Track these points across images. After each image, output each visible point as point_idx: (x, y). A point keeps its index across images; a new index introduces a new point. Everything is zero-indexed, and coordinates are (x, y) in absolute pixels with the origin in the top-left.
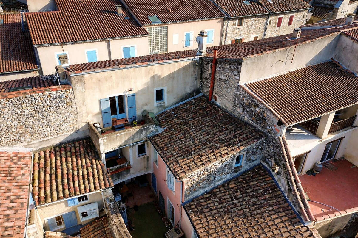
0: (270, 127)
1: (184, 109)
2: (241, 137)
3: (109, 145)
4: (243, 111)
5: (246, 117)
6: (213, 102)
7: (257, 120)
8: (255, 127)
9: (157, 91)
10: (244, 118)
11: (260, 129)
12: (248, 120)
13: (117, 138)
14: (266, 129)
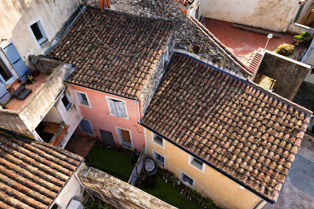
0: (175, 12)
1: (78, 32)
2: (157, 34)
3: (34, 116)
4: (144, 9)
5: (148, 14)
6: (107, 10)
7: (161, 11)
8: (161, 20)
9: (31, 27)
10: (147, 15)
11: (166, 19)
12: (152, 15)
13: (37, 103)
14: (172, 16)
